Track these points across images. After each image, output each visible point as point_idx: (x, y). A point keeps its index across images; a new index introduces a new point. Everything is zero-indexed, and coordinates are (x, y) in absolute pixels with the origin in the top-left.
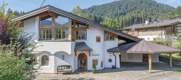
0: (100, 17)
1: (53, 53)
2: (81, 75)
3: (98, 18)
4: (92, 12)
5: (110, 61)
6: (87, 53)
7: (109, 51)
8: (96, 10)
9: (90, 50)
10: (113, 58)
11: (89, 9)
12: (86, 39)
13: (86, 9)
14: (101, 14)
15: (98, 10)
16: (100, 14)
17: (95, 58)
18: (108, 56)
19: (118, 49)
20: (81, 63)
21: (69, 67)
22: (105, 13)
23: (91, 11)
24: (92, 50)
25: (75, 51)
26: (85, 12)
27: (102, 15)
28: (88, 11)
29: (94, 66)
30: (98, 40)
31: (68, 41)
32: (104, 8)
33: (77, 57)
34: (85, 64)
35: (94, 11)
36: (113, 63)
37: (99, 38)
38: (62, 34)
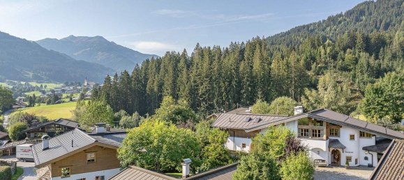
0: (378, 38)
1: (311, 149)
2: (335, 169)
3: (372, 40)
4: (357, 20)
5: (366, 158)
6: (341, 150)
7: (365, 149)
8: (371, 14)
9: (343, 148)
10: (369, 156)
11: (349, 13)
12: (339, 137)
13: (340, 15)
14: (383, 23)
15: (375, 14)
16: (381, 22)
17: (349, 155)
18: (364, 154)
19: (376, 148)
20: (334, 158)
21: (323, 161)
22: (399, 18)
23: (356, 18)
24: (345, 147)
25: (329, 147)
26: (340, 22)
27: (387, 26)
28: (348, 20)
29: (347, 163)
30: (352, 137)
31: (323, 140)
32: (393, 7)
33: (330, 153)
34: (339, 159)
35: (364, 18)
36: (369, 162)
37: (353, 136)
38: (317, 133)
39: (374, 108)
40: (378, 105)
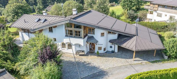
1: (74, 44)
5: (111, 47)
7: (111, 41)
9: (96, 42)
10: (113, 46)
12: (94, 33)
17: (100, 46)
18: (110, 44)
19: (117, 41)
21: (83, 51)
24: (98, 42)
31: (82, 38)
36: (113, 49)
37: (104, 33)
38: (78, 34)
39: (127, 4)
40: (129, 2)
